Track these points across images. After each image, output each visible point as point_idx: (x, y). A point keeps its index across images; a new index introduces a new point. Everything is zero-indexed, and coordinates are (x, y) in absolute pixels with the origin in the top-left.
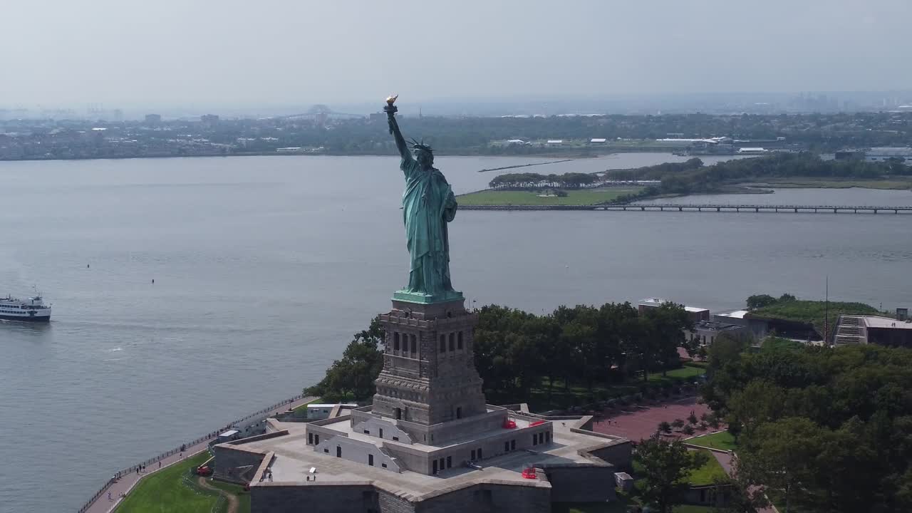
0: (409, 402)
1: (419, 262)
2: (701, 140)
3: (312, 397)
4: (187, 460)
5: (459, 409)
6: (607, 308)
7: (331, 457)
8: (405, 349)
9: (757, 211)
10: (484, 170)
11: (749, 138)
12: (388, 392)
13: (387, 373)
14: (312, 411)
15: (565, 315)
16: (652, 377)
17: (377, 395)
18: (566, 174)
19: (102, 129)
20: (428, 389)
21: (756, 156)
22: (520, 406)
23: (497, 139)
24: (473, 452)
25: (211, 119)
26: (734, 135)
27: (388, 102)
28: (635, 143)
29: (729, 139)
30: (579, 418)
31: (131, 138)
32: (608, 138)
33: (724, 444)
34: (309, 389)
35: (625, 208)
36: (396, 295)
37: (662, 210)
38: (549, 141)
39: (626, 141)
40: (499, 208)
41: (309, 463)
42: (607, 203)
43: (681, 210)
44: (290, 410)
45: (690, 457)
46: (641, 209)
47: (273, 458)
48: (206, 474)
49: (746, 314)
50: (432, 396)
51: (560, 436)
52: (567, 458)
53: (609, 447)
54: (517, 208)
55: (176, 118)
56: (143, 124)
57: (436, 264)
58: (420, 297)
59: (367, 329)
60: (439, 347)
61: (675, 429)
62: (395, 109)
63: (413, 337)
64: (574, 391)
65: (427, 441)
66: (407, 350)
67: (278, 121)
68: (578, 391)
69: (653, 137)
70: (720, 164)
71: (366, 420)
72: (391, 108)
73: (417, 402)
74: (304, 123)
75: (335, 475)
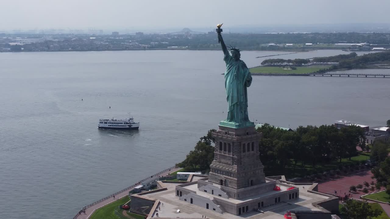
0: (227, 177)
1: (233, 107)
2: (355, 44)
3: (179, 168)
4: (118, 200)
5: (252, 181)
6: (322, 127)
7: (188, 203)
8: (225, 150)
9: (384, 77)
10: (258, 57)
11: (377, 43)
12: (216, 171)
13: (216, 162)
14: (179, 176)
15: (302, 130)
16: (344, 160)
17: (210, 172)
18: (296, 59)
19: (94, 38)
20: (236, 171)
21: (381, 52)
22: (281, 177)
23: (264, 43)
24: (259, 204)
25: (140, 34)
26: (370, 42)
27: (218, 27)
28: (325, 45)
29: (368, 44)
30: (312, 184)
31: (106, 42)
32: (313, 43)
33: (384, 199)
34: (178, 164)
35: (323, 75)
36: (221, 123)
37: (340, 76)
38: (287, 44)
39: (321, 45)
40: (266, 75)
41: (177, 207)
42: (315, 73)
43: (349, 76)
44: (169, 174)
45: (373, 211)
46: (330, 75)
47: (159, 203)
48: (127, 209)
49: (388, 129)
50: (239, 174)
51: (302, 194)
52: (307, 207)
53: (328, 201)
54: (274, 75)
55: (125, 34)
56: (111, 36)
57: (241, 108)
58: (233, 125)
59: (206, 136)
60: (242, 150)
61: (359, 189)
62: (221, 30)
63: (229, 144)
64: (306, 167)
65: (236, 197)
66: (226, 151)
67: (168, 35)
68: (308, 167)
69: (333, 43)
70: (365, 55)
71: (205, 185)
72: (219, 30)
73: (231, 177)
74: (180, 36)
75: (190, 213)
